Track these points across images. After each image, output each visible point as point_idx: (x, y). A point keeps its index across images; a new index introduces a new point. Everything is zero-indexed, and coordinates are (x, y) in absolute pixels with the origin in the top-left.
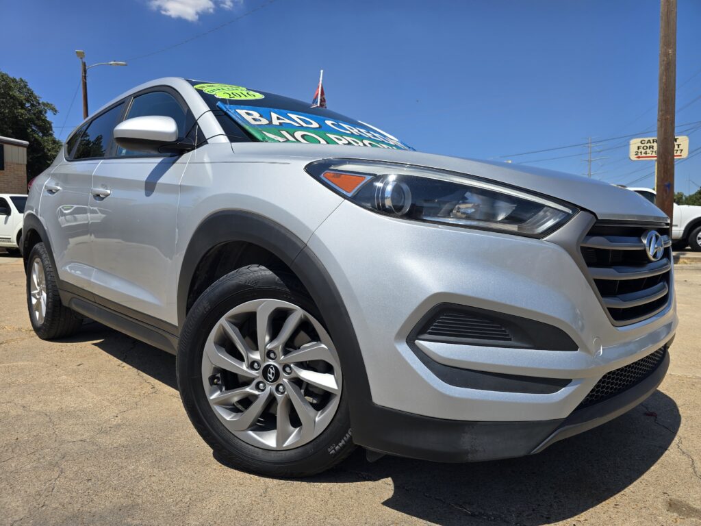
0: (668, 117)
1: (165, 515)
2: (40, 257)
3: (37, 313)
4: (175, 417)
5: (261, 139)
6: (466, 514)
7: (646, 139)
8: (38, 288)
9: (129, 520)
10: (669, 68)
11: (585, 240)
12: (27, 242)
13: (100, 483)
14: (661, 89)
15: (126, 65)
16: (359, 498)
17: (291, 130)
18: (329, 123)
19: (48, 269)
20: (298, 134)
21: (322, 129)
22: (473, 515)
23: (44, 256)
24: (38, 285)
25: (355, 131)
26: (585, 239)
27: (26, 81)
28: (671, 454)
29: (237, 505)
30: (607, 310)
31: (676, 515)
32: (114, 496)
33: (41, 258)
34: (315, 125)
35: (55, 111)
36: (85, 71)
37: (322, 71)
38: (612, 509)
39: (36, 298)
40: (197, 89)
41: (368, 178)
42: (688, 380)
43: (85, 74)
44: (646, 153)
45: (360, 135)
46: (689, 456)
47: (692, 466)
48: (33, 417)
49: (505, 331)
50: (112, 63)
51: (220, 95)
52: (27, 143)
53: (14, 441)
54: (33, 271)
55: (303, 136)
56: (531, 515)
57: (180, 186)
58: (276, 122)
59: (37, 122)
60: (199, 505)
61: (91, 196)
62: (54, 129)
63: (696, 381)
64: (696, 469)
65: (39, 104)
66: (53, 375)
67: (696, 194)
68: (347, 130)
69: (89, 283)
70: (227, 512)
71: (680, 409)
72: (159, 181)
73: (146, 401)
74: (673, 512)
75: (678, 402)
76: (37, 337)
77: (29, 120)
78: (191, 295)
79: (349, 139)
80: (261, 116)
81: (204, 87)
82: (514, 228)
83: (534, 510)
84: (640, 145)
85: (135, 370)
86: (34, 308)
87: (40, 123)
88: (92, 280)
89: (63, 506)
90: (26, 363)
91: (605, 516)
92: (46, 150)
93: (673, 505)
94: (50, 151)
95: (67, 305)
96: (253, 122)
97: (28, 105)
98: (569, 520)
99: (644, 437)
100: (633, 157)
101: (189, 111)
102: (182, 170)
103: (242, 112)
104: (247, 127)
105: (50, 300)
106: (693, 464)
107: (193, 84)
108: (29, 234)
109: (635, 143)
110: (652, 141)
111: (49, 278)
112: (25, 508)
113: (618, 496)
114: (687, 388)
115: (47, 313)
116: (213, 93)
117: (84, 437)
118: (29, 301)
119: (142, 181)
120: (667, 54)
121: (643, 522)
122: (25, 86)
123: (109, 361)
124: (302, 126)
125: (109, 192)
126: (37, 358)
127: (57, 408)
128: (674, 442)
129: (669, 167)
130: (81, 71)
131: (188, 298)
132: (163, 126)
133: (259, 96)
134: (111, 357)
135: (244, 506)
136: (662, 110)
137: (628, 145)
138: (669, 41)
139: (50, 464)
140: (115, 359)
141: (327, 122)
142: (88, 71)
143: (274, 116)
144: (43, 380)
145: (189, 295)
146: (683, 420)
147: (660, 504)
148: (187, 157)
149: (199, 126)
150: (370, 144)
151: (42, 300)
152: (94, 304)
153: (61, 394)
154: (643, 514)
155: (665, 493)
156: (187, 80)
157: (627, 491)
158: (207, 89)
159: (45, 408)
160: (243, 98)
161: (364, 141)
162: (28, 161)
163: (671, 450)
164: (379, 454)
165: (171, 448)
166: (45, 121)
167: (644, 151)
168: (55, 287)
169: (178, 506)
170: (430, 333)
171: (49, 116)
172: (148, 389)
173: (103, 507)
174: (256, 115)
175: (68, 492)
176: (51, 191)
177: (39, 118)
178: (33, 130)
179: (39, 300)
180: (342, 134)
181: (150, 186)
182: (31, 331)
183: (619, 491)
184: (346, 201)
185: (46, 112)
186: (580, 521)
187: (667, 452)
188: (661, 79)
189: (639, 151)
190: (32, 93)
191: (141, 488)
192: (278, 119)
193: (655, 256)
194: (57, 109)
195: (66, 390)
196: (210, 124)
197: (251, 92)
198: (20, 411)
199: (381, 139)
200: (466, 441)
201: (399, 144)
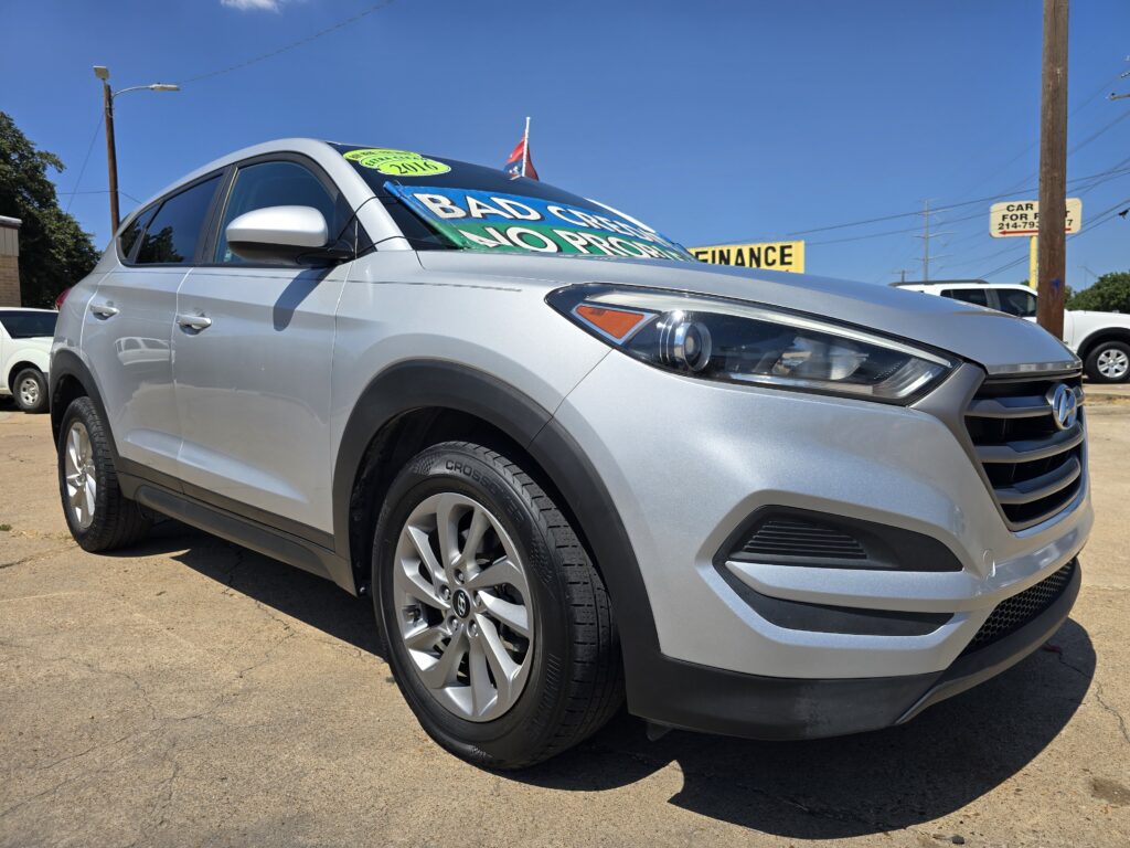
0: (1056, 175)
1: (353, 829)
2: (83, 420)
3: (79, 512)
4: (332, 675)
5: (460, 244)
6: (803, 812)
7: (1016, 204)
8: (79, 470)
9: (300, 838)
10: (1056, 98)
11: (970, 408)
12: (57, 395)
13: (240, 782)
14: (1044, 131)
15: (178, 89)
16: (640, 793)
17: (501, 226)
18: (553, 209)
19: (97, 439)
20: (513, 232)
21: (546, 221)
22: (811, 813)
23: (90, 418)
24: (80, 465)
25: (593, 221)
26: (971, 403)
27: (11, 117)
28: (1088, 709)
29: (459, 810)
30: (1000, 507)
31: (1104, 802)
32: (269, 802)
33: (84, 423)
34: (535, 215)
35: (60, 166)
36: (110, 100)
37: (528, 118)
38: (1012, 797)
39: (76, 487)
40: (349, 161)
41: (648, 317)
42: (1102, 593)
43: (110, 105)
44: (1015, 226)
45: (603, 229)
46: (1115, 713)
47: (1120, 728)
48: (107, 681)
49: (857, 545)
50: (154, 86)
51: (386, 169)
52: (19, 221)
53: (88, 722)
54: (69, 443)
55: (520, 236)
56: (895, 810)
57: (336, 318)
58: (476, 213)
59: (29, 184)
60: (401, 811)
61: (175, 326)
62: (58, 197)
63: (1113, 594)
64: (1128, 733)
65: (33, 154)
66: (123, 611)
67: (1092, 289)
68: (583, 221)
69: (175, 462)
70: (446, 822)
71: (1093, 640)
72: (299, 308)
73: (281, 651)
74: (1101, 798)
75: (1090, 629)
76: (80, 548)
77: (19, 182)
78: (358, 488)
79: (588, 236)
80: (453, 204)
81: (357, 156)
82: (867, 390)
83: (899, 802)
84: (1006, 212)
85: (253, 600)
86: (72, 502)
87: (35, 186)
88: (179, 459)
89: (193, 821)
90: (73, 593)
91: (1004, 807)
92: (47, 232)
93: (1099, 788)
94: (53, 232)
95: (131, 497)
96: (442, 215)
97: (14, 156)
98: (952, 815)
99: (1046, 686)
100: (995, 233)
101: (341, 197)
102: (337, 291)
103: (424, 198)
104: (436, 225)
105: (103, 488)
106: (1122, 724)
107: (342, 150)
108: (62, 381)
109: (998, 210)
110: (1024, 207)
111: (100, 453)
112: (135, 826)
113: (1018, 776)
114: (1102, 606)
115: (98, 509)
116: (375, 167)
117: (198, 712)
118: (64, 491)
119: (269, 307)
120: (1053, 76)
121: (1059, 814)
122: (10, 125)
123: (207, 586)
124: (516, 218)
125: (208, 321)
126: (89, 583)
127: (143, 666)
128: (1089, 690)
129: (1057, 253)
130: (103, 99)
131: (353, 492)
132: (303, 222)
133: (443, 169)
134: (207, 579)
135: (470, 812)
136: (1046, 165)
137: (988, 213)
138: (1057, 55)
139: (156, 755)
140: (216, 582)
141: (549, 208)
142: (115, 101)
143: (472, 202)
144: (109, 621)
145: (354, 487)
146: (1099, 656)
147: (1081, 786)
148: (341, 271)
149: (360, 224)
150: (619, 243)
151: (87, 490)
152: (182, 496)
153: (143, 642)
154: (1059, 803)
155: (1086, 770)
156: (329, 144)
157: (1031, 767)
158: (365, 159)
159: (123, 667)
160: (420, 173)
161: (610, 239)
162: (20, 251)
163: (1088, 705)
164: (664, 728)
165: (337, 725)
166: (44, 183)
167: (1012, 223)
168: (110, 469)
169: (370, 815)
170: (748, 550)
171: (50, 174)
172: (280, 632)
173: (255, 820)
174: (446, 202)
175: (196, 799)
176: (100, 315)
177: (33, 178)
178: (25, 198)
179: (81, 490)
180: (577, 229)
181: (282, 314)
182: (66, 538)
183: (1018, 769)
184: (615, 351)
185: (44, 169)
186: (968, 817)
187: (1081, 707)
188: (1044, 116)
189: (1005, 223)
190: (21, 137)
191: (306, 788)
192: (479, 207)
193: (1065, 423)
194: (63, 163)
195: (148, 636)
196: (376, 219)
197: (430, 162)
198: (86, 673)
199: (632, 234)
200: (803, 709)
201: (659, 240)
